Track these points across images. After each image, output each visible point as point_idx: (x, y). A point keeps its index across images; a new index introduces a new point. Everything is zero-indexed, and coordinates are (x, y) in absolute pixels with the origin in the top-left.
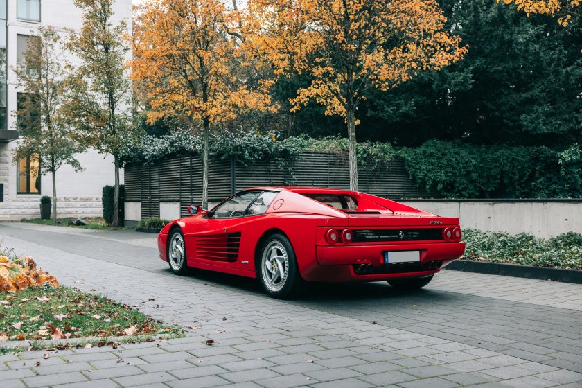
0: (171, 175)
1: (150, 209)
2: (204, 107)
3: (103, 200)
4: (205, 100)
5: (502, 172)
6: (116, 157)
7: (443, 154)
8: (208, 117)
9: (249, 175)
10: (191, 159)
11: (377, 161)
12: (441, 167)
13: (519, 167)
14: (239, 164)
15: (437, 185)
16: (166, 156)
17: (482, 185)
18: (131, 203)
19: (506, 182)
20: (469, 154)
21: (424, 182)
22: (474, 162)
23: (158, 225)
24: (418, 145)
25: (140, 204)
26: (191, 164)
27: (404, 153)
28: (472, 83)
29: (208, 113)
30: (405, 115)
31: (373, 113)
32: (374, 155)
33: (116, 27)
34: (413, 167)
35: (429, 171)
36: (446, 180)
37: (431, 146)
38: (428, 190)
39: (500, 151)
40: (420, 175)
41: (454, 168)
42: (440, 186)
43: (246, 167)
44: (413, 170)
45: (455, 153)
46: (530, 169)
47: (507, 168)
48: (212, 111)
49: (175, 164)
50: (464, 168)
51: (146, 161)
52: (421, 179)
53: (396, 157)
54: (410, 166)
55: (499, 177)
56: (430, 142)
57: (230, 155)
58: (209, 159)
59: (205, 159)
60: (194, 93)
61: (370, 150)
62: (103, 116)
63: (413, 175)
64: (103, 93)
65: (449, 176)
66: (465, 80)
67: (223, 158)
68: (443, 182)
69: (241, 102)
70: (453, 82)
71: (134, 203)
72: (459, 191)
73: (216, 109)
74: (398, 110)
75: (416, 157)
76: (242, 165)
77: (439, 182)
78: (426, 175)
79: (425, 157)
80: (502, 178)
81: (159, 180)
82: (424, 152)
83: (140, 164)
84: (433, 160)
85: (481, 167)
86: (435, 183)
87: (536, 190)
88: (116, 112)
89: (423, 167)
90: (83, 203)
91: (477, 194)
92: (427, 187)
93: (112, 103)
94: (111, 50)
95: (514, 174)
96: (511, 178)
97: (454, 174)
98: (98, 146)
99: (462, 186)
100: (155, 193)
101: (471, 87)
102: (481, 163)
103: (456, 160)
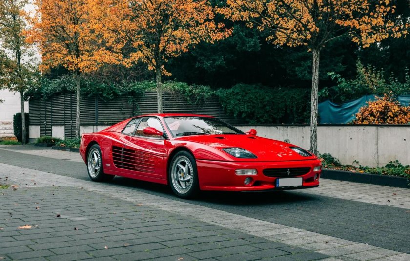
0: (59, 107)
1: (46, 130)
2: (76, 61)
3: (14, 124)
4: (77, 57)
5: (286, 106)
6: (22, 94)
7: (247, 93)
8: (79, 68)
9: (108, 107)
10: (71, 96)
11: (198, 98)
12: (244, 102)
13: (296, 103)
14: (101, 100)
15: (242, 114)
16: (55, 94)
17: (274, 114)
18: (33, 126)
19: (288, 112)
20: (266, 93)
21: (232, 113)
22: (268, 98)
23: (49, 142)
24: (229, 87)
25: (39, 127)
26: (71, 99)
27: (219, 92)
28: (260, 46)
29: (79, 66)
30: (219, 67)
31: (200, 65)
32: (196, 94)
33: (20, 2)
34: (225, 102)
35: (236, 105)
36: (248, 111)
37: (237, 88)
38: (236, 118)
39: (286, 91)
40: (230, 107)
41: (253, 103)
42: (244, 115)
43: (105, 102)
44: (225, 104)
45: (255, 93)
46: (303, 103)
47: (288, 103)
48: (81, 65)
49: (61, 99)
50: (260, 102)
51: (42, 97)
52: (230, 110)
53: (213, 95)
54: (222, 101)
55: (284, 109)
56: (237, 85)
57: (94, 94)
58: (80, 96)
59: (78, 97)
60: (70, 52)
61: (194, 91)
62: (12, 65)
63: (225, 108)
64: (11, 49)
65: (250, 108)
66: (255, 44)
67: (89, 96)
68: (246, 112)
69: (99, 59)
70: (248, 45)
71: (35, 126)
72: (257, 118)
73: (84, 63)
74: (214, 63)
75: (227, 96)
76: (102, 100)
77: (243, 112)
78: (234, 108)
79: (234, 95)
80: (286, 109)
81: (51, 110)
82: (233, 92)
83: (39, 99)
84: (239, 97)
85: (273, 102)
86: (240, 113)
87: (306, 118)
88: (22, 62)
89: (232, 102)
90: (5, 126)
91: (271, 120)
92: (235, 115)
93: (19, 56)
94: (17, 18)
95: (293, 107)
96: (291, 110)
97: (254, 107)
98: (9, 86)
99: (260, 115)
100: (49, 119)
101: (260, 49)
102: (273, 99)
103: (256, 97)
